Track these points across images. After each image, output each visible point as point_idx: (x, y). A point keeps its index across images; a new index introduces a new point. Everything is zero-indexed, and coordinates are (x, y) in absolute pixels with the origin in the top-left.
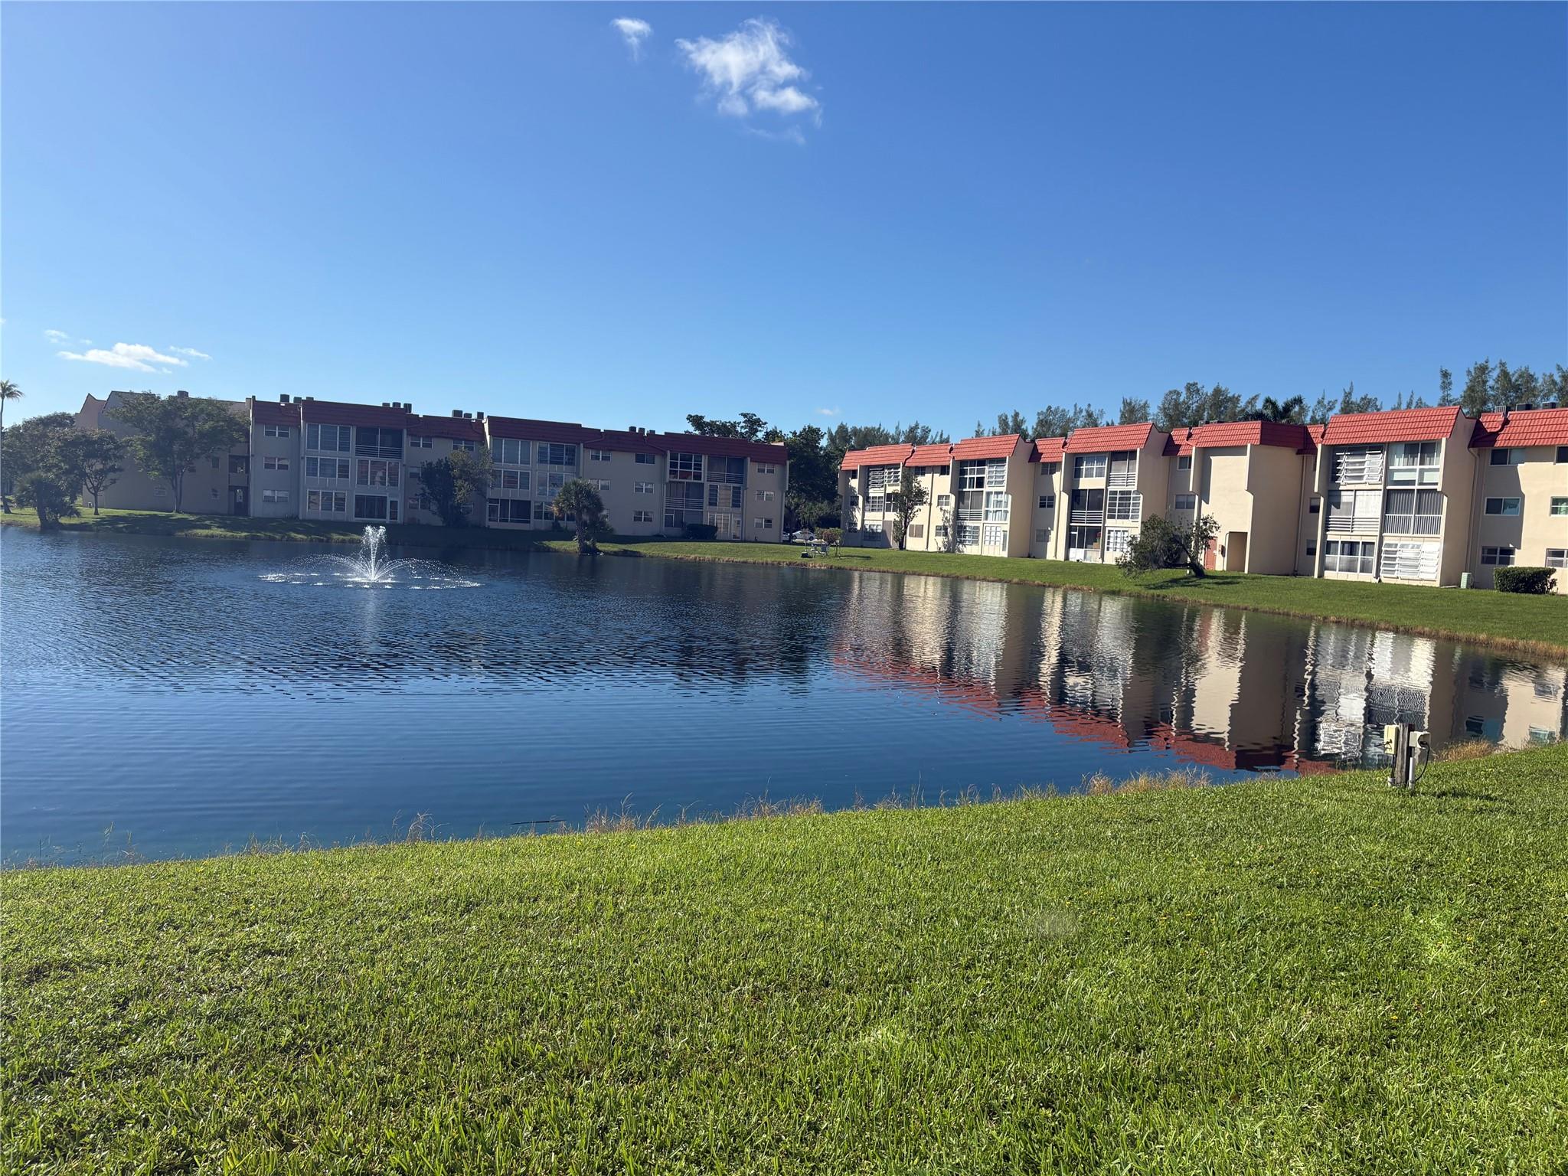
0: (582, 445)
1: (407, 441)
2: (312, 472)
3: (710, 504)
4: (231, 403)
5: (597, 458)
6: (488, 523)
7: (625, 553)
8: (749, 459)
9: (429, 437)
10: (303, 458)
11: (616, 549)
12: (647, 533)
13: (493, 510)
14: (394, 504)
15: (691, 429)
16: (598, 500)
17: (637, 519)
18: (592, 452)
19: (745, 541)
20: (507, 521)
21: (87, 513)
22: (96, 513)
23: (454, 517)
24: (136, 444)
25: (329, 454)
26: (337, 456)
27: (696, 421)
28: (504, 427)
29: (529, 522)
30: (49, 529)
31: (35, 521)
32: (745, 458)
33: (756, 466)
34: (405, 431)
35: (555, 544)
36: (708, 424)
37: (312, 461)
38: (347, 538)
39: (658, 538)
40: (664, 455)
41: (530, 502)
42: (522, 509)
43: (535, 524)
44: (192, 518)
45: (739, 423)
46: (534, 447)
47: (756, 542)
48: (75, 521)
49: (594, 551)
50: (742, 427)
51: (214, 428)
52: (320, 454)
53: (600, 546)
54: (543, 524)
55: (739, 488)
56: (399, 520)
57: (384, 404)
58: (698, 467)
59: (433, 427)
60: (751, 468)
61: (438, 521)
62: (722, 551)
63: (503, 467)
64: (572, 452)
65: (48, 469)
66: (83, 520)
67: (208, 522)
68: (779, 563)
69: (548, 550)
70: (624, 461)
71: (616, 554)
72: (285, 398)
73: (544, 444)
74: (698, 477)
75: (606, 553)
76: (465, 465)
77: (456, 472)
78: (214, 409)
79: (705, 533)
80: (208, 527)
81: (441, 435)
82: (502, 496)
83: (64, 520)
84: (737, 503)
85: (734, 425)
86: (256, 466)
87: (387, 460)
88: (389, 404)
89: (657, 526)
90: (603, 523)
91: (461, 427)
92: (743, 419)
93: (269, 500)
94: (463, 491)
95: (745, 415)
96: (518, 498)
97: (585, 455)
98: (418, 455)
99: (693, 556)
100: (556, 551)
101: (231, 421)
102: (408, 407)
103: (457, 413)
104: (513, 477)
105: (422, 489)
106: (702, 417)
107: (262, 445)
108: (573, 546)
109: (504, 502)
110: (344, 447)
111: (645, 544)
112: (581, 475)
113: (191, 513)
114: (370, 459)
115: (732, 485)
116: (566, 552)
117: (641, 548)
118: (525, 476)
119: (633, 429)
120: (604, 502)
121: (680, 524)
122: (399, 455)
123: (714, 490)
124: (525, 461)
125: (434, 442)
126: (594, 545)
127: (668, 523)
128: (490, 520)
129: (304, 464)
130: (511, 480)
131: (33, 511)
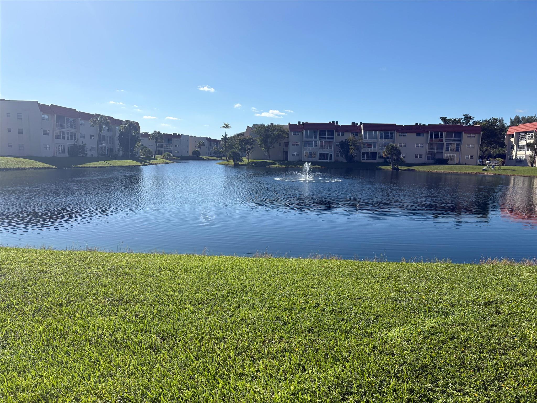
0: (396, 131)
1: (335, 134)
2: (306, 146)
3: (446, 151)
4: (284, 126)
5: (402, 135)
6: (362, 161)
7: (409, 170)
8: (463, 132)
9: (343, 132)
10: (303, 141)
11: (406, 169)
12: (420, 163)
13: (363, 156)
14: (331, 155)
15: (442, 122)
16: (400, 151)
17: (416, 157)
18: (400, 134)
19: (461, 165)
20: (368, 159)
21: (246, 160)
22: (248, 161)
23: (350, 159)
24: (258, 139)
25: (311, 140)
26: (313, 140)
27: (444, 119)
28: (369, 127)
29: (376, 160)
30: (236, 166)
31: (233, 163)
32: (462, 132)
33: (467, 135)
34: (335, 131)
35: (383, 167)
36: (448, 120)
37: (306, 142)
38: (315, 167)
39: (424, 164)
40: (428, 133)
41: (376, 153)
42: (374, 155)
43: (378, 160)
44: (272, 162)
45: (462, 119)
46: (378, 133)
47: (466, 165)
48: (242, 163)
49: (397, 169)
50: (463, 120)
51: (278, 134)
52: (308, 140)
53: (399, 167)
54: (381, 160)
55: (459, 144)
56: (333, 160)
57: (329, 122)
58: (442, 137)
59: (345, 128)
60: (465, 136)
61: (344, 160)
62: (449, 169)
63: (367, 141)
64: (392, 134)
66: (245, 163)
67: (276, 163)
68: (472, 173)
69: (381, 169)
70: (412, 136)
71: (405, 170)
72: (299, 123)
73: (382, 132)
74: (441, 140)
75: (402, 170)
76: (353, 141)
77: (350, 143)
78: (280, 127)
79: (444, 162)
80: (276, 164)
81: (347, 131)
82: (367, 151)
83: (240, 163)
84: (458, 150)
85: (460, 120)
86: (290, 144)
87: (329, 141)
88: (331, 122)
89: (424, 159)
90: (401, 159)
91: (354, 128)
92: (464, 117)
93: (293, 155)
94: (352, 150)
95: (464, 115)
96: (372, 151)
97: (397, 135)
98: (339, 138)
99: (435, 171)
100: (384, 170)
101: (284, 131)
102: (337, 122)
103: (353, 123)
104: (370, 144)
105: (340, 150)
106: (446, 118)
107: (293, 138)
108: (390, 168)
109: (367, 153)
110: (316, 137)
111: (418, 167)
112: (395, 142)
113: (272, 160)
114: (323, 141)
115: (456, 143)
116: (387, 170)
117: (416, 168)
118: (375, 144)
119: (417, 124)
120: (401, 151)
121: (433, 158)
122: (333, 139)
123: (448, 145)
124: (375, 138)
125: (345, 134)
126: (397, 167)
127: (429, 158)
128: (362, 159)
129: (304, 143)
130: (370, 145)
131: (232, 161)
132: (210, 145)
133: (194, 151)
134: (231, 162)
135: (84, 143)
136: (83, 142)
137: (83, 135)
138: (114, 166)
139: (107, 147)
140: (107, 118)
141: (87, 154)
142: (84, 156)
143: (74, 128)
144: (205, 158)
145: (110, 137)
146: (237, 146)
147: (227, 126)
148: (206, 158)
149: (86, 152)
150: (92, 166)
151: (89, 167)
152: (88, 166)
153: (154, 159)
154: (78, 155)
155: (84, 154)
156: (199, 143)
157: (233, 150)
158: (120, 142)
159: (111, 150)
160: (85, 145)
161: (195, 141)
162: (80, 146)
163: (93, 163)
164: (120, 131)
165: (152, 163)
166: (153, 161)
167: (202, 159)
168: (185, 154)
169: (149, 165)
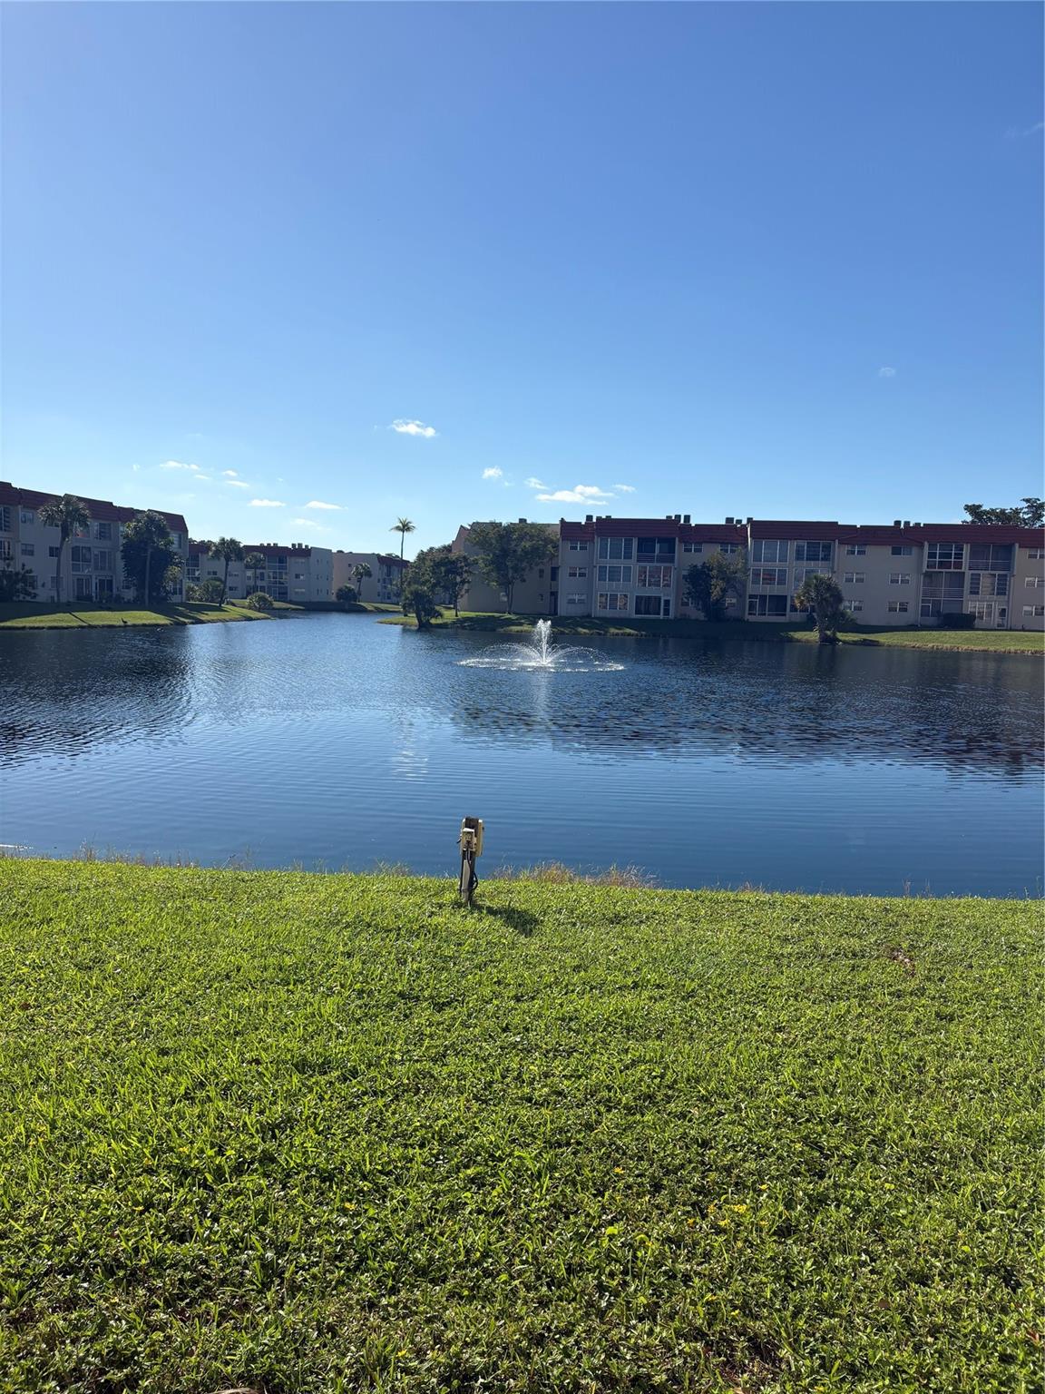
0: (837, 541)
1: (679, 547)
2: (602, 578)
3: (971, 593)
4: (549, 525)
5: (853, 553)
6: (747, 617)
7: (865, 643)
8: (1017, 545)
9: (700, 543)
10: (595, 567)
11: (856, 639)
12: (902, 623)
13: (752, 606)
14: (667, 602)
15: (969, 518)
16: (836, 589)
17: (892, 609)
18: (847, 548)
19: (1011, 630)
20: (765, 614)
21: (449, 615)
22: (457, 616)
23: (715, 612)
24: (481, 558)
25: (616, 563)
26: (621, 563)
27: (972, 509)
28: (767, 531)
29: (785, 615)
30: (424, 628)
31: (415, 622)
32: (1014, 544)
33: (1027, 552)
34: (677, 539)
35: (798, 635)
36: (986, 512)
37: (602, 569)
38: (622, 631)
39: (913, 627)
40: (922, 546)
41: (786, 596)
42: (779, 603)
43: (790, 617)
44: (513, 617)
45: (1021, 509)
46: (792, 546)
47: (1023, 630)
48: (439, 621)
49: (834, 640)
50: (1024, 513)
51: (532, 547)
52: (609, 562)
53: (839, 635)
54: (798, 617)
55: (1006, 575)
56: (671, 616)
57: (667, 517)
58: (959, 556)
59: (708, 534)
60: (1020, 555)
61: (701, 616)
62: (968, 640)
63: (763, 565)
64: (827, 548)
65: (424, 583)
66: (445, 621)
67: (523, 621)
68: (1023, 652)
69: (791, 640)
70: (879, 556)
71: (855, 643)
72: (589, 518)
73: (801, 542)
74: (959, 565)
75: (844, 642)
76: (720, 566)
77: (714, 572)
78: (540, 529)
79: (964, 622)
80: (521, 624)
81: (711, 541)
82: (760, 592)
83: (433, 621)
84: (1002, 590)
85: (1017, 512)
86: (563, 574)
87: (663, 565)
88: (671, 517)
89: (912, 615)
90: (843, 615)
91: (729, 533)
92: (1026, 505)
93: (571, 602)
94: (718, 588)
95: (1027, 501)
96: (775, 593)
97: (840, 551)
98: (687, 558)
99: (931, 645)
100: (798, 641)
101: (547, 541)
102: (687, 518)
103: (729, 520)
104: (771, 575)
105: (689, 588)
106: (980, 506)
107: (569, 557)
108: (813, 636)
109: (763, 598)
110: (628, 556)
111: (889, 634)
112: (835, 569)
113: (515, 614)
114: (648, 565)
115: (997, 573)
116: (808, 641)
117: (882, 638)
118: (783, 572)
119: (898, 523)
120: (844, 594)
121: (937, 613)
122: (672, 560)
123: (975, 579)
124: (783, 559)
125: (704, 547)
126: (834, 634)
127: (925, 612)
128: (750, 614)
129: (597, 571)
130: (769, 577)
131: (414, 615)
132: (389, 574)
133: (340, 590)
134: (413, 619)
135: (27, 568)
136: (24, 565)
137: (29, 548)
138: (90, 627)
139: (94, 577)
140: (81, 505)
141: (35, 596)
142: (28, 598)
143: (5, 530)
144: (370, 608)
145: (103, 553)
146: (427, 577)
147: (405, 527)
148: (373, 609)
149: (33, 591)
150: (32, 625)
151: (24, 628)
152: (21, 625)
153: (220, 609)
154: (15, 598)
155: (28, 594)
156: (357, 568)
157: (416, 586)
158: (126, 565)
159: (106, 585)
160: (31, 571)
161: (350, 565)
162: (17, 574)
163: (39, 618)
164: (126, 537)
165: (204, 617)
166: (209, 613)
167: (362, 611)
168: (322, 598)
169: (193, 623)
